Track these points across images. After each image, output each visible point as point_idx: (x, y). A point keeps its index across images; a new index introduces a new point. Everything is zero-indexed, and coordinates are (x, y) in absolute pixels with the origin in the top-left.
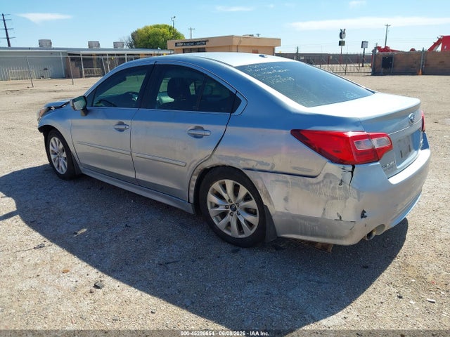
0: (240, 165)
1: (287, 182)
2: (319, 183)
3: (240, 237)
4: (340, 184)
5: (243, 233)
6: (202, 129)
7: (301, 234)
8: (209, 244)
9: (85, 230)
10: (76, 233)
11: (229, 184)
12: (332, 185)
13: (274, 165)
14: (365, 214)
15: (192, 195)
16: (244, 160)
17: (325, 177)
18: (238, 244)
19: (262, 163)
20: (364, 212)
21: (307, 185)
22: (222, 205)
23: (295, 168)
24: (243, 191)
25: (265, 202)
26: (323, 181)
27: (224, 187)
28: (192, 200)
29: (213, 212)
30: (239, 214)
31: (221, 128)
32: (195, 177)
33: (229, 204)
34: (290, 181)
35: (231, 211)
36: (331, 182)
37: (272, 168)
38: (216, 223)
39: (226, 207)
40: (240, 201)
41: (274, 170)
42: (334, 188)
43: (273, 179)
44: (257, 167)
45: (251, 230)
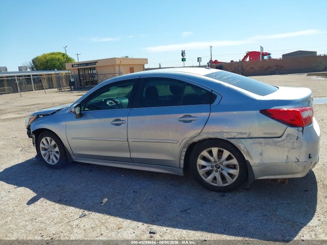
0: (225, 136)
1: (261, 143)
2: (283, 141)
3: (224, 185)
4: (297, 140)
5: (226, 182)
6: (190, 116)
7: (272, 175)
8: (202, 194)
9: (106, 200)
10: (102, 203)
11: (215, 150)
12: (292, 140)
13: (250, 133)
14: (311, 156)
15: (182, 162)
16: (227, 133)
17: (287, 137)
18: (222, 191)
19: (241, 133)
20: (310, 155)
21: (275, 144)
22: (208, 166)
23: (265, 134)
24: (226, 153)
25: (247, 158)
26: (286, 139)
27: (211, 153)
28: (182, 166)
29: (201, 172)
30: (222, 170)
31: (205, 114)
32: (185, 150)
33: (214, 164)
34: (263, 142)
35: (215, 169)
36: (291, 139)
37: (249, 135)
38: (205, 179)
39: (212, 167)
40: (223, 161)
41: (250, 137)
42: (293, 142)
43: (252, 142)
44: (237, 137)
45: (233, 179)
